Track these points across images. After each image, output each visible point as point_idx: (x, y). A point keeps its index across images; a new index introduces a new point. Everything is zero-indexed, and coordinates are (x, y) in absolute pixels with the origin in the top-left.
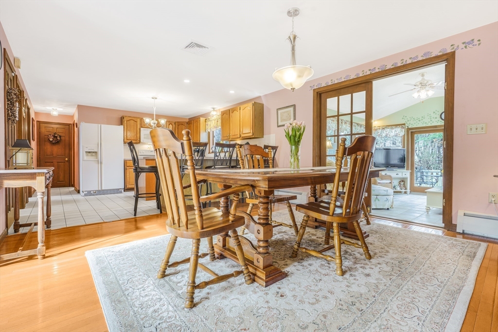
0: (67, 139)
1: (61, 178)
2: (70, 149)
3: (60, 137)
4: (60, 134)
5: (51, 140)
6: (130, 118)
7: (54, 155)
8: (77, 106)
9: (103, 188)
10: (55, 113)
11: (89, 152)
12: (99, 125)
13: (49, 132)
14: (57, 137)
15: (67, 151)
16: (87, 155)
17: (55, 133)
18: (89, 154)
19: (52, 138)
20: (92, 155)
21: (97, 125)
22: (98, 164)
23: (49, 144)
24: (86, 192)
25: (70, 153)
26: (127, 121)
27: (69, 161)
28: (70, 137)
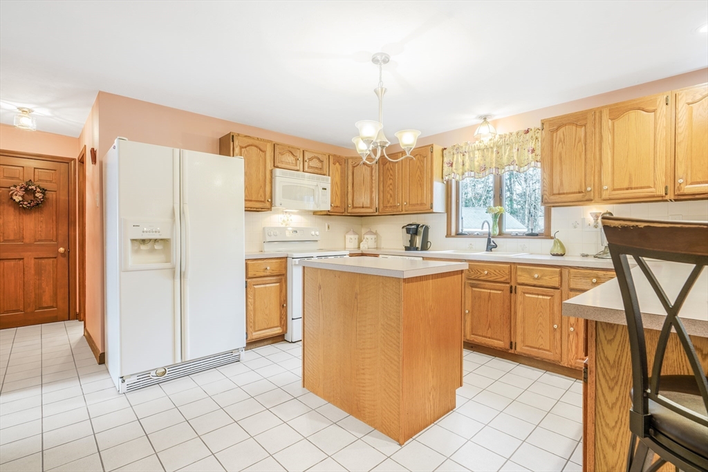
0: (63, 197)
1: (47, 299)
2: (71, 223)
3: (44, 191)
4: (43, 185)
5: (18, 199)
6: (250, 141)
7: (27, 241)
8: (94, 100)
9: (188, 357)
10: (27, 123)
11: (143, 241)
12: (177, 151)
13: (12, 178)
14: (34, 192)
15: (63, 229)
16: (137, 251)
17: (29, 182)
18: (143, 247)
19: (21, 193)
20: (152, 251)
21: (168, 150)
22: (174, 277)
23: (11, 210)
24: (134, 379)
25: (72, 233)
26: (241, 148)
27: (68, 255)
28: (71, 193)
